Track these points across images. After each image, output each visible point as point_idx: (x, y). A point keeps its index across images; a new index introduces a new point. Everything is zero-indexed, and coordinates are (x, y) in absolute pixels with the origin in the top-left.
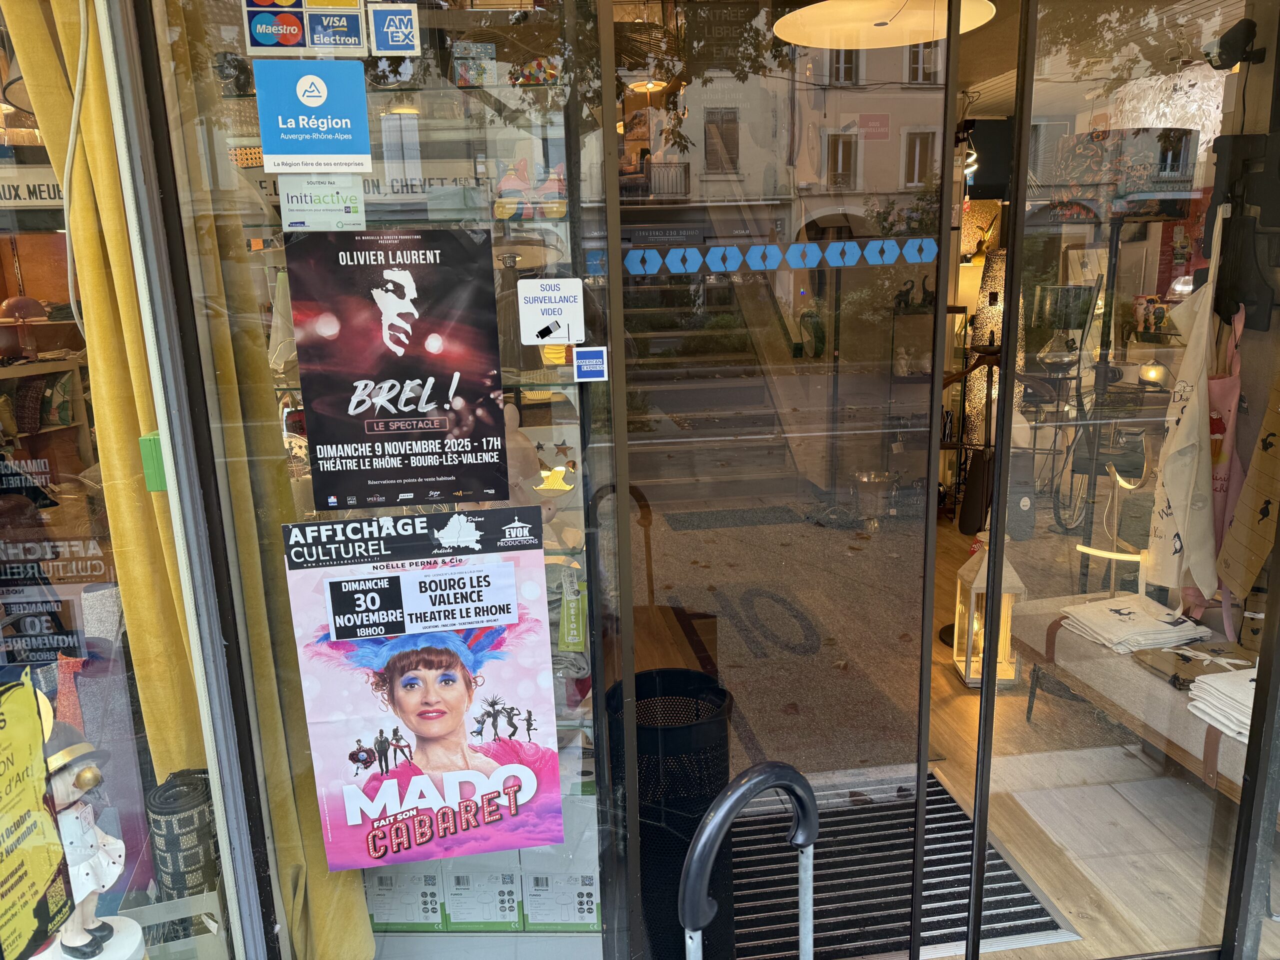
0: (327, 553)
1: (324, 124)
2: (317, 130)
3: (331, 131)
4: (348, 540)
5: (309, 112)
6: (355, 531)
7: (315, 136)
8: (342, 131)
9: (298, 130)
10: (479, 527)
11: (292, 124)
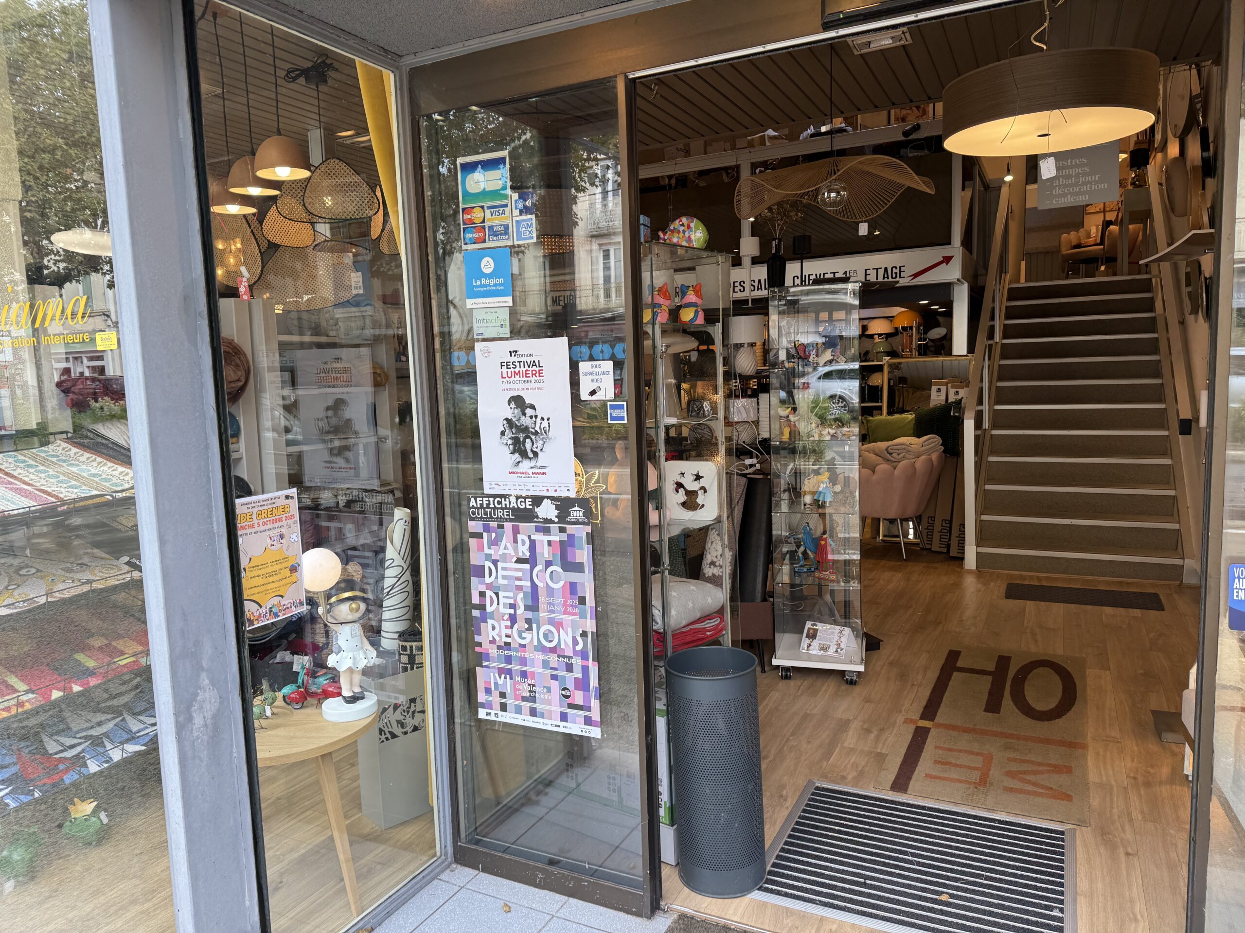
0: (486, 514)
1: (492, 282)
2: (489, 285)
3: (495, 285)
4: (495, 508)
5: (487, 276)
6: (499, 503)
7: (488, 288)
8: (500, 285)
9: (481, 286)
10: (557, 508)
11: (479, 283)
